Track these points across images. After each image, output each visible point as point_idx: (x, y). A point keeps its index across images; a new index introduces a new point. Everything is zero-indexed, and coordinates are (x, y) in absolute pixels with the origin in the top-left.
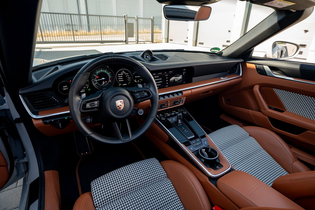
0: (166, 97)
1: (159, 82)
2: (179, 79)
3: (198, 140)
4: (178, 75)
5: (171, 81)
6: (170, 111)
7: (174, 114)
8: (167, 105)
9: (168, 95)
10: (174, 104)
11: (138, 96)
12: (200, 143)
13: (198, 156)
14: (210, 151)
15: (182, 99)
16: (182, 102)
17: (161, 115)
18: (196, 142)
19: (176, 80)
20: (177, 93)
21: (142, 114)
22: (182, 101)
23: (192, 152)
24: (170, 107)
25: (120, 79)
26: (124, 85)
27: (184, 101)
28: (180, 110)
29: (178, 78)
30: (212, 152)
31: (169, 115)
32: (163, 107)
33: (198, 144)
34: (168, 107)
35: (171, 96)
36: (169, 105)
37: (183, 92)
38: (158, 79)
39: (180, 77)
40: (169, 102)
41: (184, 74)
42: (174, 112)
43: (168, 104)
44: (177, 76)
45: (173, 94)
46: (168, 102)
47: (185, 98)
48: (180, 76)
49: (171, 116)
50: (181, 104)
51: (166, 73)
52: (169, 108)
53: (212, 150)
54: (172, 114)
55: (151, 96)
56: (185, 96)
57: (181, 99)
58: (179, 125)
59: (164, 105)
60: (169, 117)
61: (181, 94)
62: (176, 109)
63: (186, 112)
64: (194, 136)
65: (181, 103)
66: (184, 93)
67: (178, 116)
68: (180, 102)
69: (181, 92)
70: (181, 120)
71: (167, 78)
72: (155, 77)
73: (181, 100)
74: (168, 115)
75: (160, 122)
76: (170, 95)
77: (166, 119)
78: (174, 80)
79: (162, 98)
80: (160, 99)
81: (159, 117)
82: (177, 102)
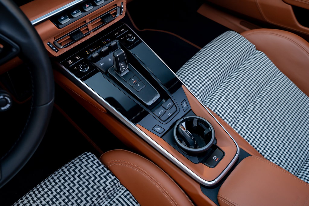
0: (77, 14)
3: (169, 105)
7: (106, 48)
8: (87, 29)
12: (174, 109)
13: (173, 144)
14: (195, 124)
15: (119, 5)
16: (121, 11)
17: (77, 58)
18: (166, 111)
21: (8, 105)
22: (119, 10)
23: (161, 137)
24: (94, 31)
27: (124, 10)
28: (120, 33)
30: (200, 124)
31: (97, 54)
33: (170, 114)
34: (89, 34)
35: (89, 8)
36: (90, 28)
40: (88, 21)
42: (107, 42)
43: (87, 26)
46: (85, 22)
47: (125, 1)
49: (103, 55)
50: (119, 17)
52: (92, 34)
53: (200, 121)
54: (103, 50)
55: (14, 50)
57: (116, 5)
58: (122, 75)
59: (79, 32)
60: (98, 59)
63: (134, 35)
64: (158, 96)
65: (118, 15)
67: (116, 58)
68: (115, 14)
70: (126, 64)
73: (116, 10)
74: (94, 56)
75: (79, 78)
76: (87, 6)
77: (91, 67)
79: (65, 21)
80: (61, 24)
81: (74, 66)
82: (109, 15)
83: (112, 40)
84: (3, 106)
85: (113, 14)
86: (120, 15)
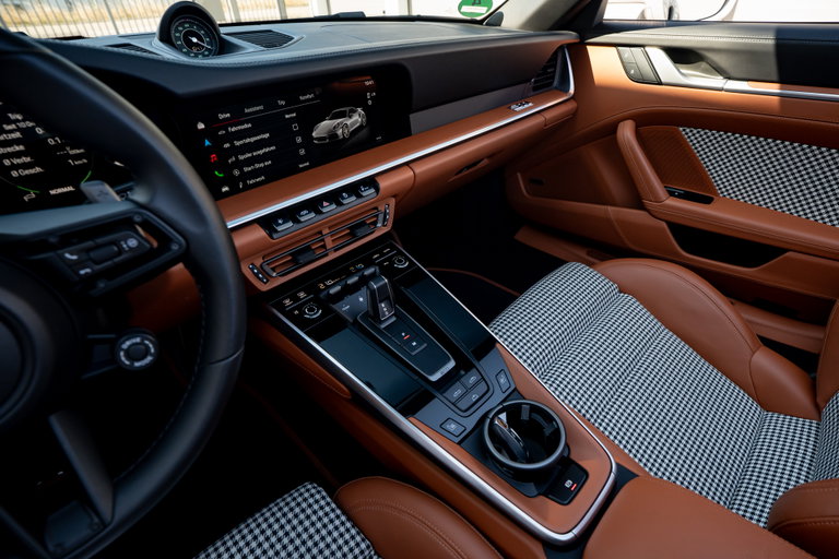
0: (307, 217)
1: (261, 152)
2: (353, 124)
3: (473, 379)
4: (347, 109)
5: (319, 139)
6: (338, 269)
7: (356, 278)
8: (324, 246)
9: (313, 205)
10: (353, 233)
11: (80, 264)
12: (482, 387)
13: (482, 457)
14: (525, 416)
15: (382, 208)
16: (385, 220)
17: (302, 295)
18: (468, 391)
19: (340, 132)
20: (353, 189)
21: (149, 358)
22: (381, 217)
23: (459, 443)
24: (336, 251)
25: (16, 161)
26: (60, 191)
27: (390, 218)
28: (382, 255)
29: (349, 122)
30: (535, 416)
31: (338, 288)
32: (302, 260)
33: (475, 397)
34: (327, 255)
35: (328, 208)
36: (329, 242)
37: (377, 179)
38: (253, 139)
39: (356, 119)
40: (326, 231)
41: (370, 102)
42: (358, 270)
43: (323, 240)
44: (342, 115)
45: (334, 196)
46: (320, 233)
47: (392, 202)
48: (355, 112)
49: (349, 290)
50: (381, 230)
51: (283, 103)
52: (333, 256)
53: (534, 409)
54: (350, 282)
56: (394, 196)
57: (376, 208)
58: (383, 326)
59: (308, 249)
60: (339, 297)
61: (373, 190)
62: (364, 256)
63: (407, 259)
64: (452, 364)
65: (379, 225)
66: (384, 183)
67: (372, 292)
68: (375, 223)
69: (371, 182)
70: (391, 306)
71: (295, 127)
72: (233, 129)
73: (377, 216)
74: (332, 291)
75: (302, 330)
76: (325, 204)
77: (327, 311)
78: (332, 135)
79: (284, 226)
80: (276, 231)
81: (294, 309)
82: (363, 224)
83: (367, 267)
84: (138, 360)
85: (371, 223)
86: (384, 226)
